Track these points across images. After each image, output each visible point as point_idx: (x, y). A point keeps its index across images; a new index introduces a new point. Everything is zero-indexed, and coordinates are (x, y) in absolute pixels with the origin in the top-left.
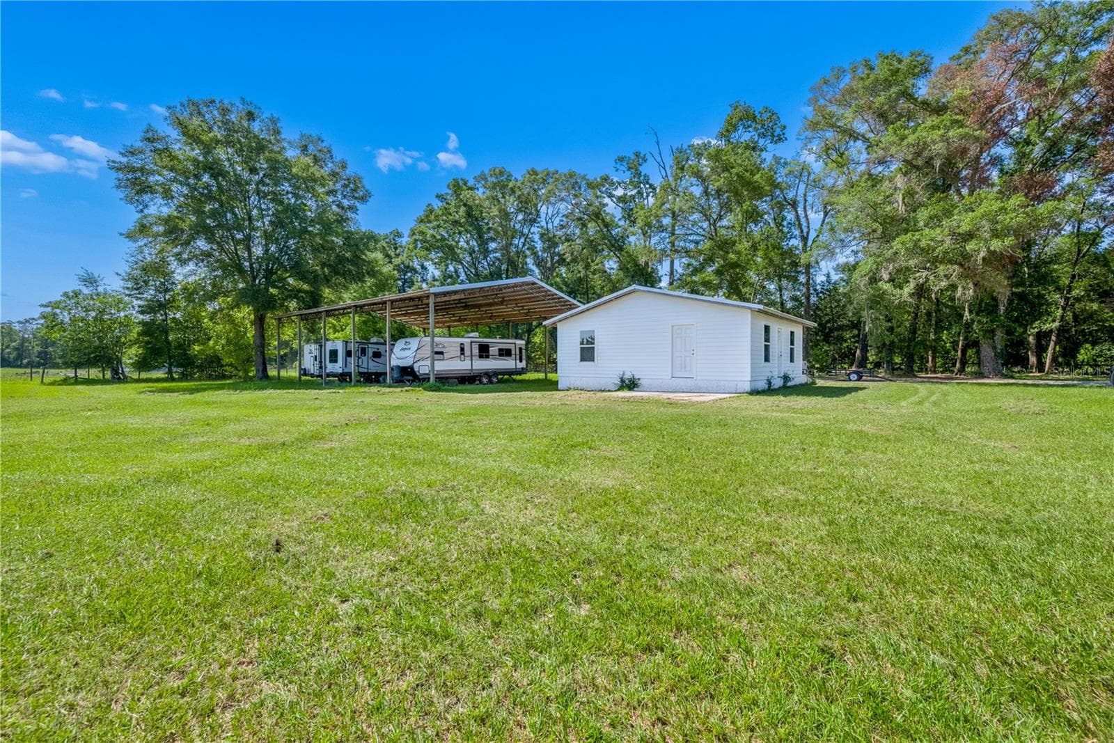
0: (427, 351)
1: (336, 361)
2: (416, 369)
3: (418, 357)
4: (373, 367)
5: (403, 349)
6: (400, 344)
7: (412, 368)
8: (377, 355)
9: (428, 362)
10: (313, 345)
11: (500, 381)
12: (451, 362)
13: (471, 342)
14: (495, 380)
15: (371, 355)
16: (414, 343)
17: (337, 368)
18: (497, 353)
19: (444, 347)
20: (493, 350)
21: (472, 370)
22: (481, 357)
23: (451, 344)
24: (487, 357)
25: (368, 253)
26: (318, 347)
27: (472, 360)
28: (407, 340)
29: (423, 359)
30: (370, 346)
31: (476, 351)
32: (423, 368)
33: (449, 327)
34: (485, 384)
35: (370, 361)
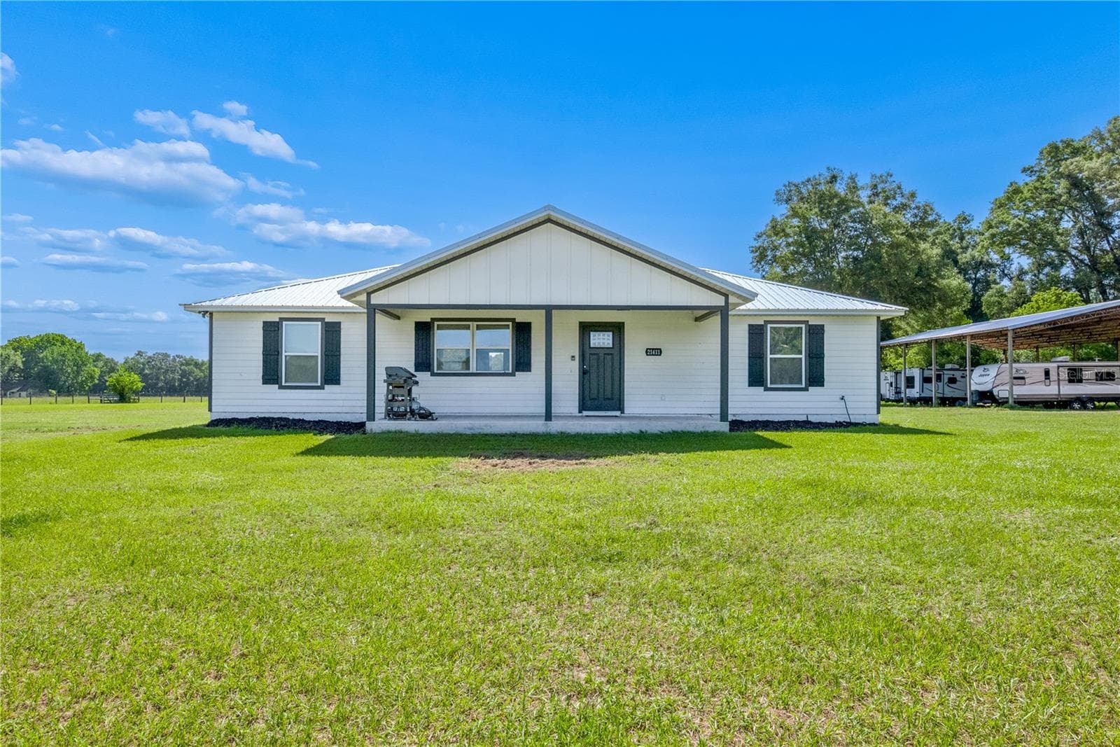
0: (1006, 377)
1: (913, 387)
2: (995, 393)
3: (997, 382)
4: (949, 392)
5: (981, 376)
6: (978, 371)
7: (991, 392)
8: (952, 380)
9: (1007, 387)
10: (888, 373)
11: (1096, 408)
12: (1033, 386)
13: (1059, 367)
14: (1090, 405)
15: (946, 380)
16: (993, 369)
17: (915, 393)
18: (1094, 377)
19: (1025, 372)
20: (1087, 374)
21: (1059, 394)
22: (1071, 381)
23: (1034, 370)
24: (1080, 381)
25: (940, 281)
26: (893, 374)
27: (1059, 385)
28: (986, 367)
29: (1002, 384)
30: (945, 372)
31: (1064, 374)
32: (1001, 392)
33: (1037, 348)
34: (1077, 410)
35: (946, 386)
